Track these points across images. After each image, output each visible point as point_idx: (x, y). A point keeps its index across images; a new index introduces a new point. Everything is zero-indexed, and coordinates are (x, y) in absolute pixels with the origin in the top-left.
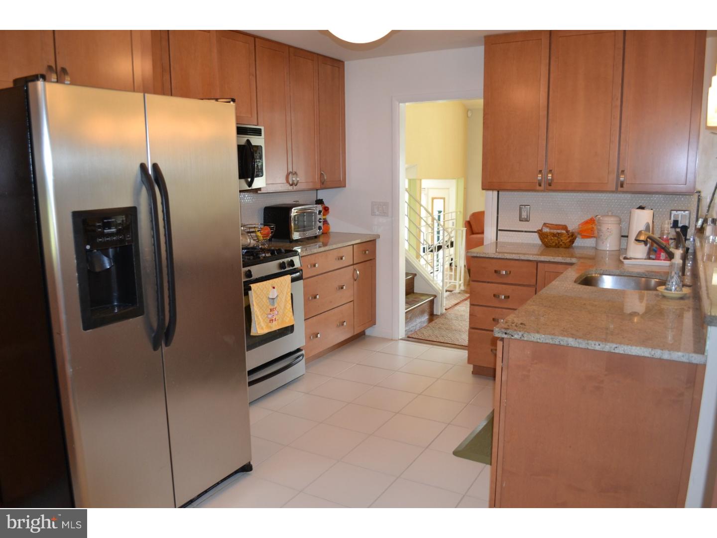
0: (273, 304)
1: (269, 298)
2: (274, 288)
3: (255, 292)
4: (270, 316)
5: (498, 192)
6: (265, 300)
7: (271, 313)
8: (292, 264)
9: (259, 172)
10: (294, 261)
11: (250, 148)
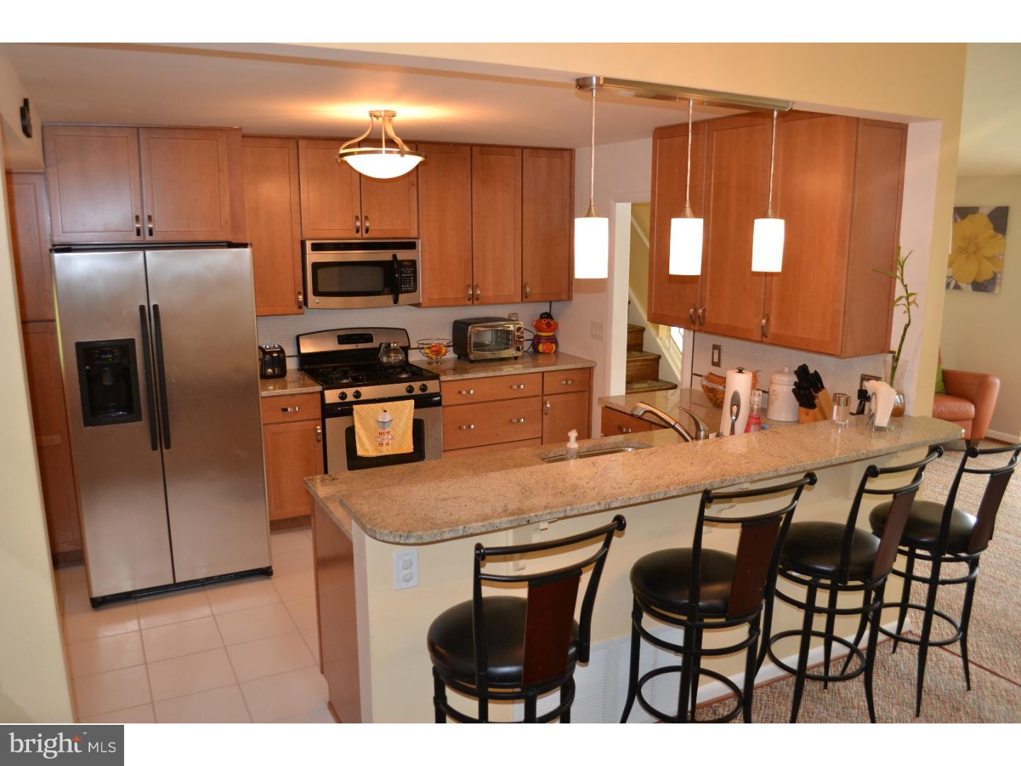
0: (383, 428)
1: (377, 421)
2: (385, 411)
3: (358, 413)
4: (379, 440)
5: (694, 332)
6: (372, 422)
7: (381, 436)
8: (424, 388)
9: (410, 287)
10: (427, 385)
11: (395, 263)
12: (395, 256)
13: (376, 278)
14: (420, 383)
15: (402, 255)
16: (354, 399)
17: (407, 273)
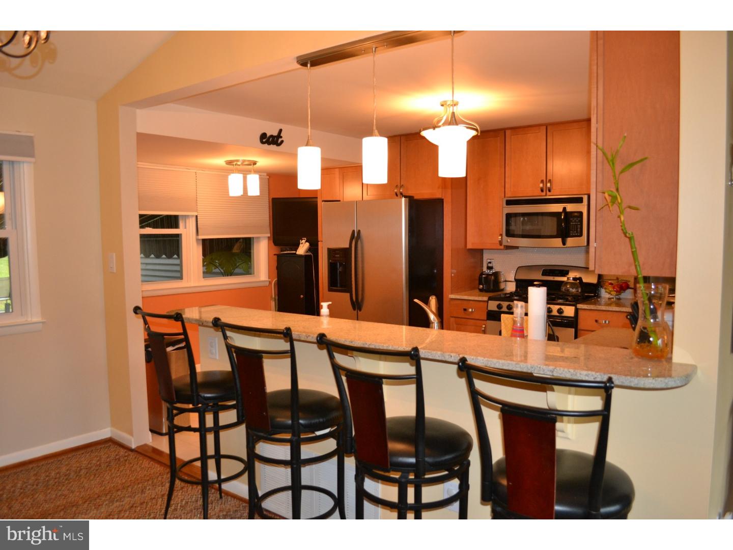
3: (504, 320)
8: (560, 311)
9: (577, 233)
10: (564, 309)
11: (563, 214)
12: (565, 209)
13: (550, 226)
14: (558, 307)
15: (570, 207)
16: (507, 310)
17: (575, 222)
